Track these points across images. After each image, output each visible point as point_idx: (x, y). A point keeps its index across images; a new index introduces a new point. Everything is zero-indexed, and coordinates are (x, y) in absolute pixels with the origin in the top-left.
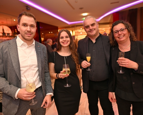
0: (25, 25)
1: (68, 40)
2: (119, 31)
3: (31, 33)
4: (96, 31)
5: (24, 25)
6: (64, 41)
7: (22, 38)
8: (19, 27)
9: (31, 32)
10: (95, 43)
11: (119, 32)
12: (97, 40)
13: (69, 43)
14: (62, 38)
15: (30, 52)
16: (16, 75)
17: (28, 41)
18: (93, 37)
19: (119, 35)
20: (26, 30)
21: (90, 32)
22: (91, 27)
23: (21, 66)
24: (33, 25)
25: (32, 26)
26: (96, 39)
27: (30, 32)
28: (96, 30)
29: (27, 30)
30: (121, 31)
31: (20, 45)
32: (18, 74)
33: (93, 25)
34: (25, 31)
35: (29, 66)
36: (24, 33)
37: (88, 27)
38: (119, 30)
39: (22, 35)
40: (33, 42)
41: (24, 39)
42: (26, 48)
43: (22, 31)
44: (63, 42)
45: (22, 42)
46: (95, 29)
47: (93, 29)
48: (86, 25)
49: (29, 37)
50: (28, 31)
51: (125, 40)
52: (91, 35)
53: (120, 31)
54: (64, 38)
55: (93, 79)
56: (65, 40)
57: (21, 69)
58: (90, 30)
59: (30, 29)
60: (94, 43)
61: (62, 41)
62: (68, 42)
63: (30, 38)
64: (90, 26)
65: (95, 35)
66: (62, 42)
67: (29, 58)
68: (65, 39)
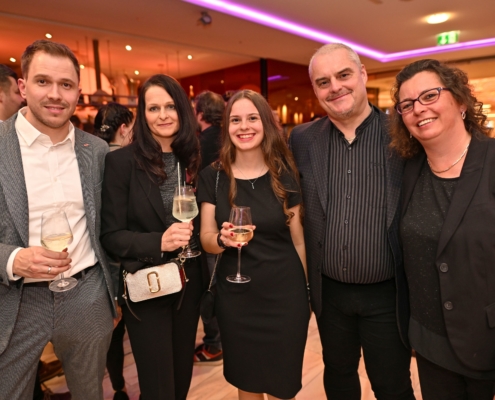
0: (43, 80)
1: (254, 129)
2: (414, 101)
3: (63, 104)
4: (355, 98)
5: (42, 82)
6: (242, 130)
7: (34, 119)
8: (24, 87)
9: (63, 101)
10: (355, 142)
11: (417, 103)
12: (359, 131)
13: (258, 138)
14: (236, 120)
15: (60, 163)
16: (16, 232)
17: (51, 130)
18: (346, 121)
19: (417, 115)
20: (46, 96)
21: (332, 100)
22: (336, 84)
23: (30, 207)
24: (67, 80)
25: (66, 85)
26: (357, 130)
27: (59, 101)
28: (354, 93)
29: (50, 95)
30: (426, 99)
31: (30, 143)
32: (20, 232)
33: (344, 75)
34: (43, 98)
35: (58, 206)
36: (38, 105)
37: (324, 83)
38: (416, 98)
39: (32, 111)
40: (68, 132)
41: (40, 122)
42: (47, 150)
43: (33, 97)
44: (240, 133)
45: (37, 133)
46: (350, 90)
47: (344, 89)
48: (320, 77)
49: (55, 115)
50: (51, 99)
51: (439, 134)
52: (335, 113)
53: (418, 100)
54: (244, 120)
55: (341, 275)
56: (244, 127)
57: (32, 215)
58: (334, 92)
59: (59, 92)
60: (350, 142)
61: (237, 131)
62: (254, 134)
63: (58, 120)
64: (333, 79)
65: (351, 115)
66: (234, 134)
67: (56, 180)
68: (244, 124)
